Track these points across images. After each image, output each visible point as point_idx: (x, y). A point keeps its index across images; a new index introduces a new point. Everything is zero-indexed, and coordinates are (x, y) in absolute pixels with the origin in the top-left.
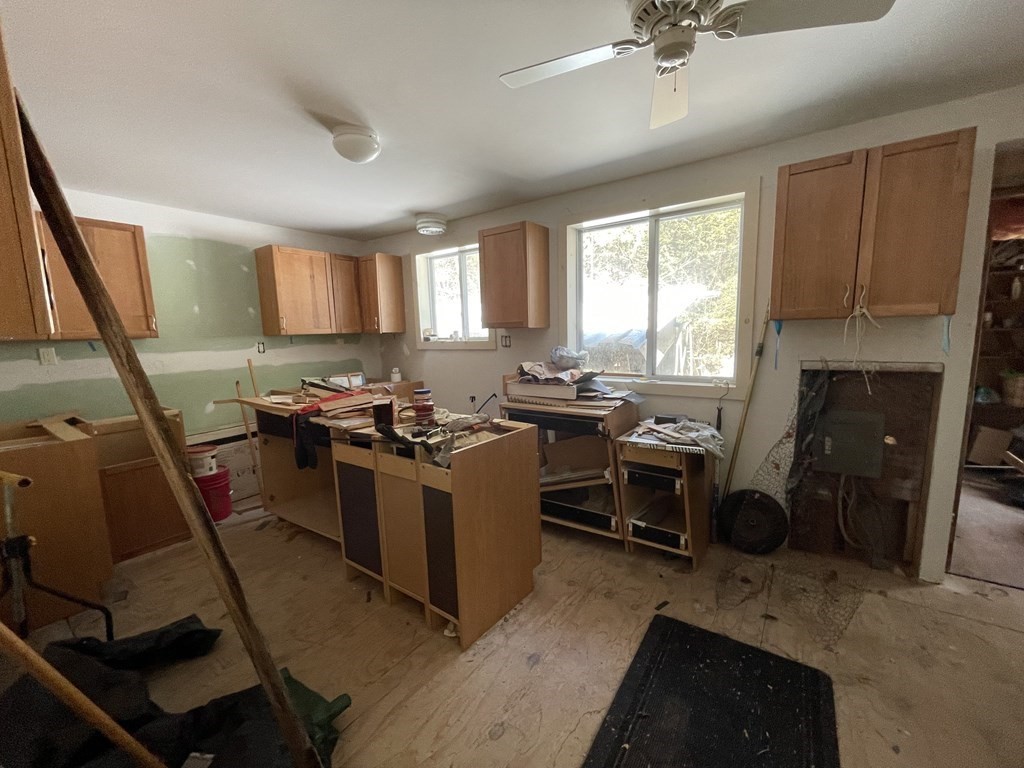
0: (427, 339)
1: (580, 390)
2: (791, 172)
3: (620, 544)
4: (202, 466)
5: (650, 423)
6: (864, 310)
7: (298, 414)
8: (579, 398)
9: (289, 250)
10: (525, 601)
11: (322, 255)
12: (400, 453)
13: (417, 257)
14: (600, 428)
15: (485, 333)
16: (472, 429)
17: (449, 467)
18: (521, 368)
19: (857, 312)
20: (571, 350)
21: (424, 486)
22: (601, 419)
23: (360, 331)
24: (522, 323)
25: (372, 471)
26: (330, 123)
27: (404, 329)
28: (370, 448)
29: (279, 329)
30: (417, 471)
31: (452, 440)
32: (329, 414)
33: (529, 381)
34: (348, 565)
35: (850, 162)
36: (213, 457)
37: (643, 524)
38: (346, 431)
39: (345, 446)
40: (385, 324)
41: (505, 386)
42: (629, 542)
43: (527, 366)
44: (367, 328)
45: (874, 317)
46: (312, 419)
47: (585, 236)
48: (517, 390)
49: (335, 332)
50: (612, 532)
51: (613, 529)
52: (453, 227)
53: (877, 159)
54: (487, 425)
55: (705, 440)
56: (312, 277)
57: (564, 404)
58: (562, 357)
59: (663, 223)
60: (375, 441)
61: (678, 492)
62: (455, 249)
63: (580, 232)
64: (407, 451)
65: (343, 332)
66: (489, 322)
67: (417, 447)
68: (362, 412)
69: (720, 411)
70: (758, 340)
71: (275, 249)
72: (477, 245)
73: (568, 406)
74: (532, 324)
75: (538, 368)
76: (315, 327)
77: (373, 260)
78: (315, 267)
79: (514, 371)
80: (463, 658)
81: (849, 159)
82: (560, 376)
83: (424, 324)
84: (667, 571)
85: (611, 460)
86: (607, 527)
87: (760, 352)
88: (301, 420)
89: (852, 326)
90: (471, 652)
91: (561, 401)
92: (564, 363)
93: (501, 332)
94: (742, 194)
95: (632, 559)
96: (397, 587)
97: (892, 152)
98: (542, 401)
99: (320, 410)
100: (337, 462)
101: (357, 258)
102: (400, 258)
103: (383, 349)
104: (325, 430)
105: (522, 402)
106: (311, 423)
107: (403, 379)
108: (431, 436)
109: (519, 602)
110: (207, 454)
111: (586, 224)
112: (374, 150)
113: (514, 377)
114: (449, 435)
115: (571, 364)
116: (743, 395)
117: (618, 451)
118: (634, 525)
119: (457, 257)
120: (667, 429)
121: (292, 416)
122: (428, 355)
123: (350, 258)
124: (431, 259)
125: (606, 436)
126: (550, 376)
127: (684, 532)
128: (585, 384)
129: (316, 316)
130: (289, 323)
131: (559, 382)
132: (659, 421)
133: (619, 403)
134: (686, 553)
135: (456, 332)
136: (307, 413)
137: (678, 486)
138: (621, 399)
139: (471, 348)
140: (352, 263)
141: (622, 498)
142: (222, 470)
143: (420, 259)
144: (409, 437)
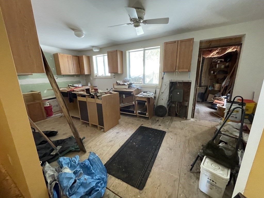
0: (96, 76)
1: (129, 87)
2: (166, 44)
3: (136, 116)
4: (46, 104)
5: (142, 93)
6: (177, 70)
7: (69, 91)
8: (128, 88)
9: (62, 54)
10: (117, 125)
11: (70, 55)
12: (92, 97)
13: (93, 56)
14: (132, 94)
15: (109, 75)
16: (106, 93)
17: (101, 99)
18: (117, 82)
19: (176, 71)
20: (128, 78)
21: (97, 103)
22: (132, 92)
23: (80, 74)
24: (117, 72)
25: (86, 102)
26: (73, 29)
27: (91, 73)
28: (85, 97)
29: (61, 73)
30: (95, 101)
31: (102, 95)
32: (76, 91)
33: (118, 85)
34: (82, 121)
35: (175, 43)
36: (48, 102)
37: (140, 112)
38: (80, 94)
39: (80, 97)
40: (86, 72)
41: (114, 86)
42: (138, 115)
43: (118, 82)
44: (82, 73)
45: (179, 72)
46: (72, 92)
47: (130, 53)
48: (116, 87)
49: (74, 74)
50: (134, 114)
51: (135, 113)
52: (101, 50)
53: (179, 42)
54: (109, 92)
55: (151, 95)
56: (68, 61)
57: (125, 89)
58: (125, 80)
59: (146, 51)
60: (86, 96)
61: (146, 105)
62: (102, 55)
63: (129, 52)
64: (93, 97)
65: (76, 74)
66: (110, 72)
67: (95, 96)
68: (83, 90)
69: (156, 90)
70: (162, 76)
71: (59, 54)
72: (107, 54)
73: (126, 90)
74: (119, 72)
75: (120, 82)
76: (69, 73)
77: (83, 57)
78: (68, 58)
79: (116, 83)
80: (105, 133)
81: (175, 42)
82: (125, 83)
83: (95, 72)
84: (144, 120)
85: (134, 100)
86: (134, 113)
87: (163, 78)
88: (70, 92)
89: (175, 73)
90: (106, 133)
91: (125, 88)
92: (126, 81)
93: (113, 74)
94: (160, 46)
95: (138, 118)
96: (92, 123)
97: (182, 41)
98: (121, 89)
99: (74, 90)
100: (79, 101)
101: (79, 56)
102: (89, 56)
103: (86, 78)
104: (76, 94)
105: (117, 89)
106: (72, 93)
107: (91, 85)
108: (97, 94)
109: (116, 125)
110: (46, 102)
111: (130, 51)
112: (83, 35)
113: (115, 84)
114: (101, 94)
115: (127, 81)
116: (160, 87)
117: (135, 98)
118: (139, 112)
119: (103, 57)
120: (145, 94)
121: (67, 92)
122: (96, 80)
123: (77, 56)
124: (96, 57)
125: (133, 95)
126: (123, 84)
127: (147, 113)
128: (130, 86)
129: (70, 70)
130: (63, 72)
131: (124, 85)
132: (144, 92)
133: (136, 89)
134: (147, 116)
135: (103, 74)
136: (71, 91)
137: (146, 104)
138: (137, 88)
139: (106, 78)
140: (77, 58)
141: (136, 107)
142: (50, 105)
143: (94, 57)
144: (94, 95)
